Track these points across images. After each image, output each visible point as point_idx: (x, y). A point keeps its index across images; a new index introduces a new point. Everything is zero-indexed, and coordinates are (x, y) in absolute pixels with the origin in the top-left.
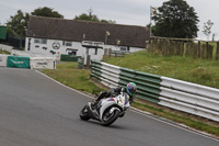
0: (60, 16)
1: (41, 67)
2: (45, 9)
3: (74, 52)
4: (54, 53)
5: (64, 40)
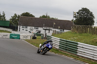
0: (33, 16)
1: (25, 38)
2: (27, 13)
3: (40, 32)
4: (30, 32)
5: (35, 27)
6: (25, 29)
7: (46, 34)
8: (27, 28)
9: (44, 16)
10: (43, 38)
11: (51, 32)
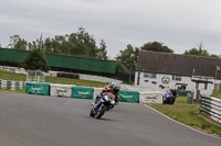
0: (169, 51)
1: (150, 101)
2: (155, 43)
3: (184, 87)
4: (163, 87)
5: (173, 75)
6: (151, 80)
7: (198, 92)
8: (154, 77)
9: (194, 52)
10: (191, 101)
11: (211, 87)
